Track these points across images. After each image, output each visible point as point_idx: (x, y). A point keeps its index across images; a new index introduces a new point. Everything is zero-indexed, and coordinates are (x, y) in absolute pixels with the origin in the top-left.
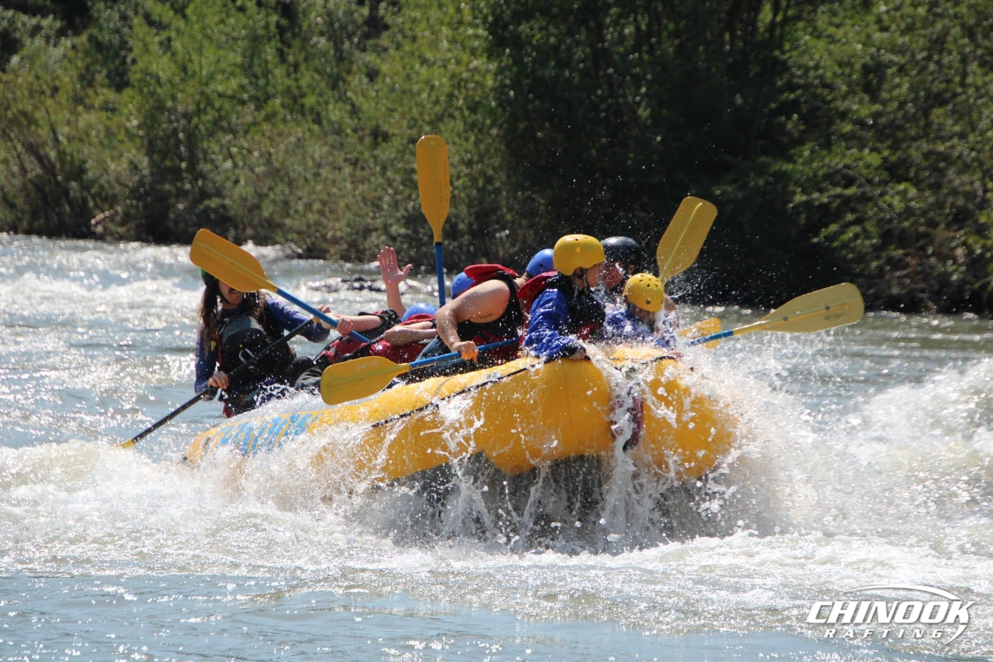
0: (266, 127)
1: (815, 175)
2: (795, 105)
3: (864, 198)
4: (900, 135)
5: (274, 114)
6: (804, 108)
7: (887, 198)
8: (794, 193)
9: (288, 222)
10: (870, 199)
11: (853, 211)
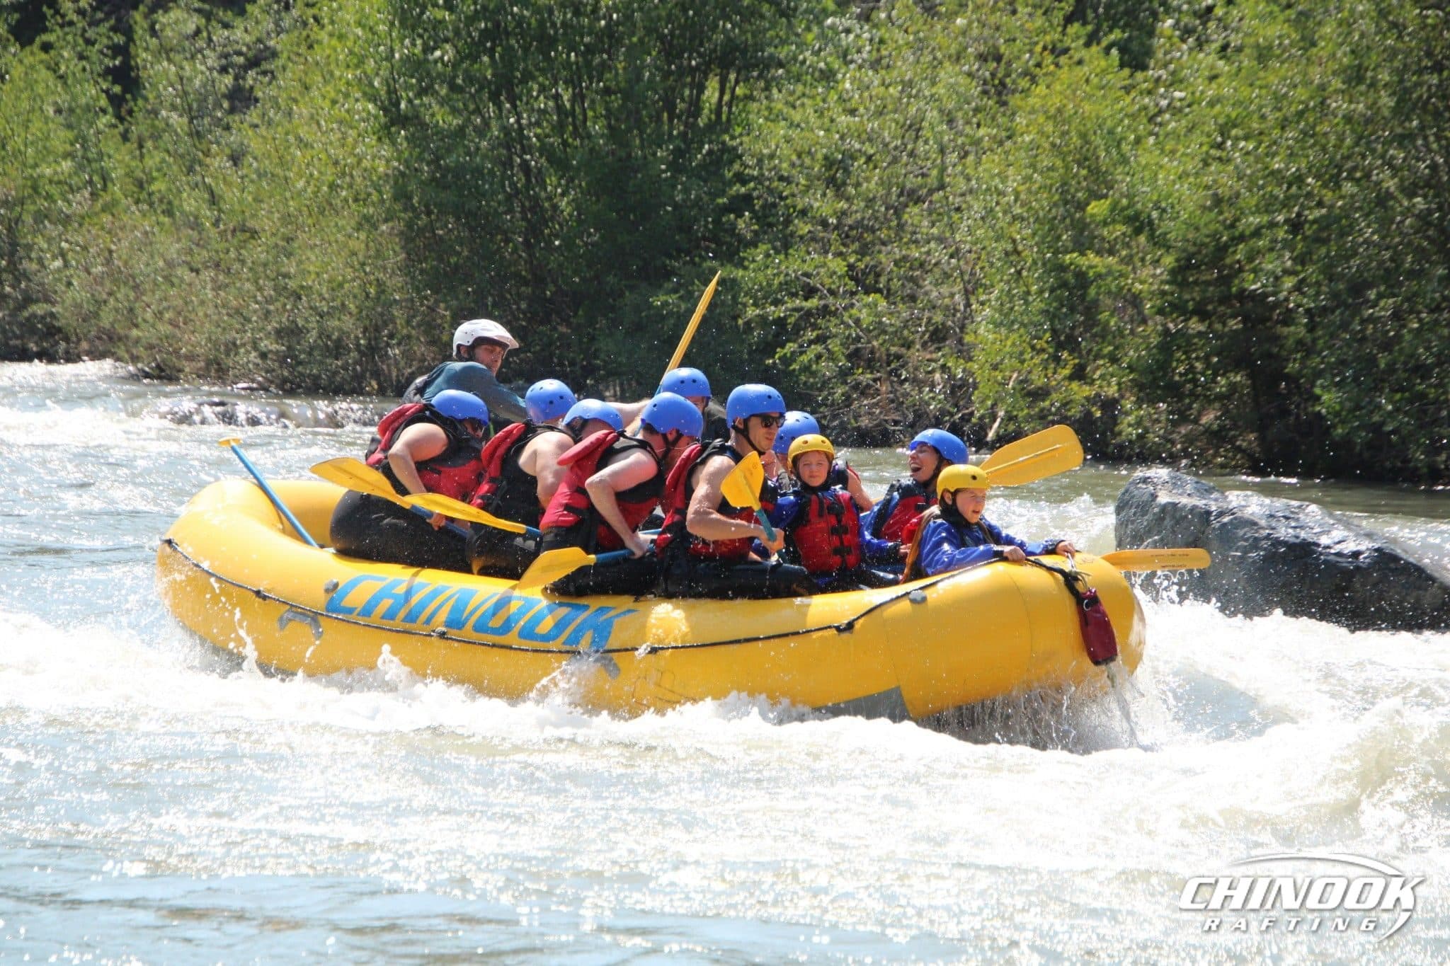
0: (106, 219)
1: (770, 285)
2: (747, 200)
3: (825, 311)
4: (868, 237)
5: (115, 203)
6: (758, 204)
7: (854, 311)
8: (745, 305)
9: (135, 333)
10: (834, 314)
11: (815, 327)
